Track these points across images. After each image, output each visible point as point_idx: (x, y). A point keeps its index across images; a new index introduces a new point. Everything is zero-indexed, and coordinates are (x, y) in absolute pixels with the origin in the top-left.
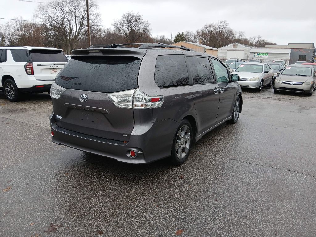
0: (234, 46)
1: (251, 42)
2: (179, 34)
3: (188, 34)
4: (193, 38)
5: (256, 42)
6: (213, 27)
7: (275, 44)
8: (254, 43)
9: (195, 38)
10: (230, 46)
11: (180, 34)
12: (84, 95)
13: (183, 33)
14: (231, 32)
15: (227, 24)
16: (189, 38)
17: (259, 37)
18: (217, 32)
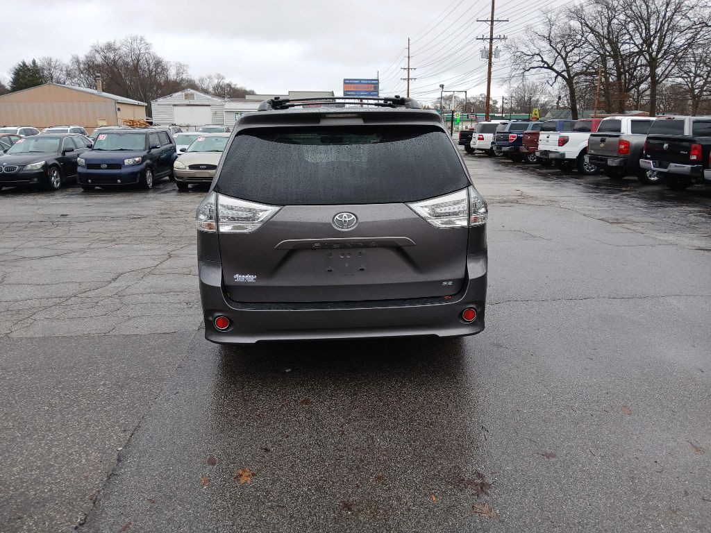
0: (187, 96)
1: (205, 87)
2: (24, 64)
3: (49, 64)
4: (63, 77)
5: (214, 88)
6: (115, 50)
7: (252, 93)
8: (211, 90)
9: (68, 75)
10: (178, 97)
11: (27, 64)
12: (345, 215)
13: (34, 62)
14: (158, 63)
15: (148, 46)
16: (55, 77)
17: (219, 77)
18: (127, 64)
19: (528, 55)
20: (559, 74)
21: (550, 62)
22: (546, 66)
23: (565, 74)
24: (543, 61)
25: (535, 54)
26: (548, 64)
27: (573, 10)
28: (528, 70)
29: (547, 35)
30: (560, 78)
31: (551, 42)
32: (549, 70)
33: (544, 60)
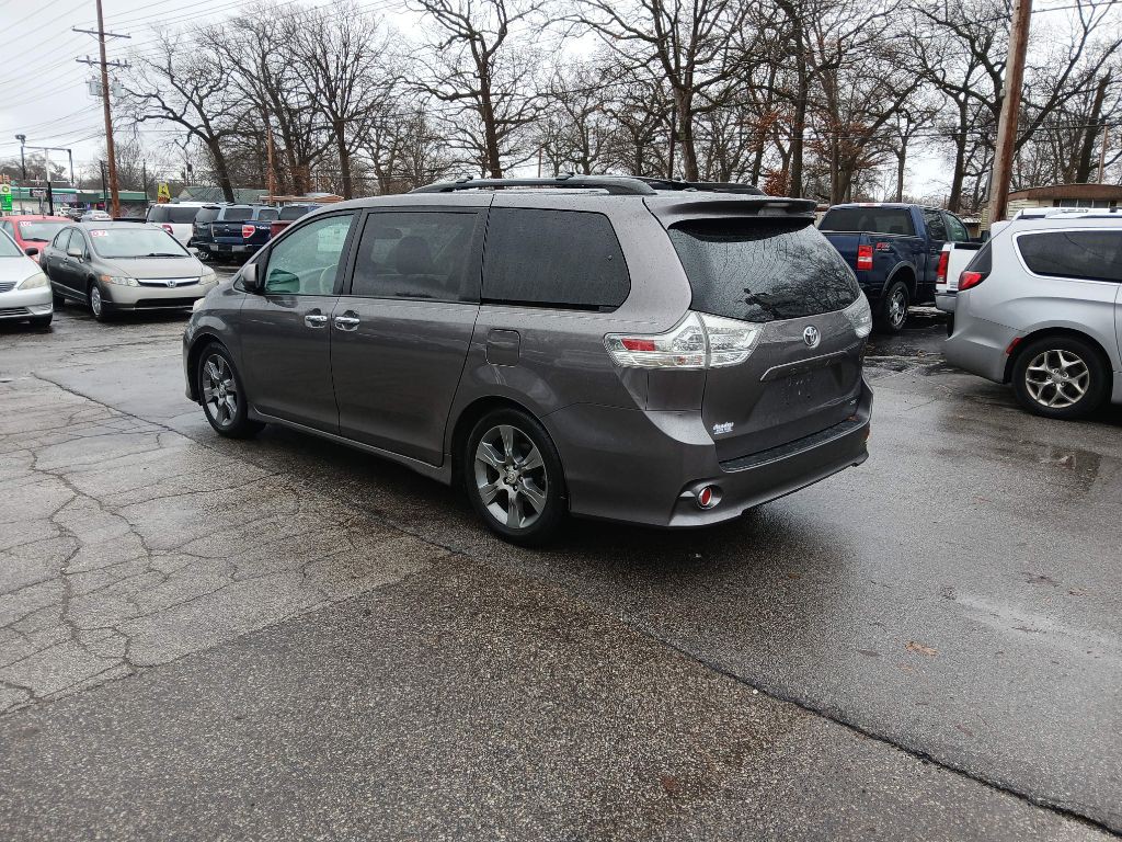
19: (140, 96)
20: (193, 130)
21: (178, 110)
22: (171, 115)
23: (202, 129)
24: (165, 108)
25: (150, 95)
26: (174, 113)
27: (205, 31)
28: (142, 120)
29: (165, 66)
30: (195, 137)
31: (172, 77)
32: (177, 124)
33: (167, 105)
